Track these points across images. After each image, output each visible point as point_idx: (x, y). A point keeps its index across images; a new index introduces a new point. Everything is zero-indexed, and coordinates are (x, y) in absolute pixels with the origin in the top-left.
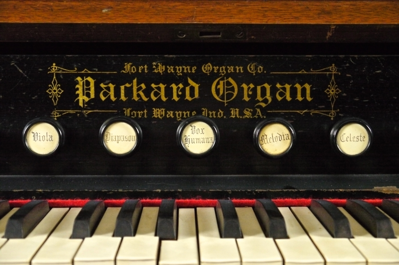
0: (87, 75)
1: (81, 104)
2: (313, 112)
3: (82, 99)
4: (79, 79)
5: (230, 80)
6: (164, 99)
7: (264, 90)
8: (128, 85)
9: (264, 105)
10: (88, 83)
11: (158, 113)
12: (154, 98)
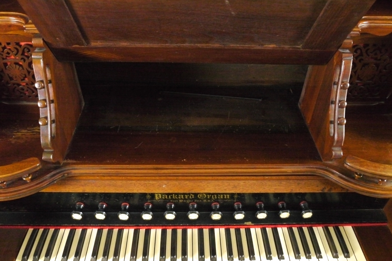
2: (229, 200)
3: (157, 198)
4: (156, 194)
6: (183, 198)
7: (214, 197)
8: (171, 195)
9: (214, 199)
10: (159, 196)
11: (181, 201)
12: (179, 198)
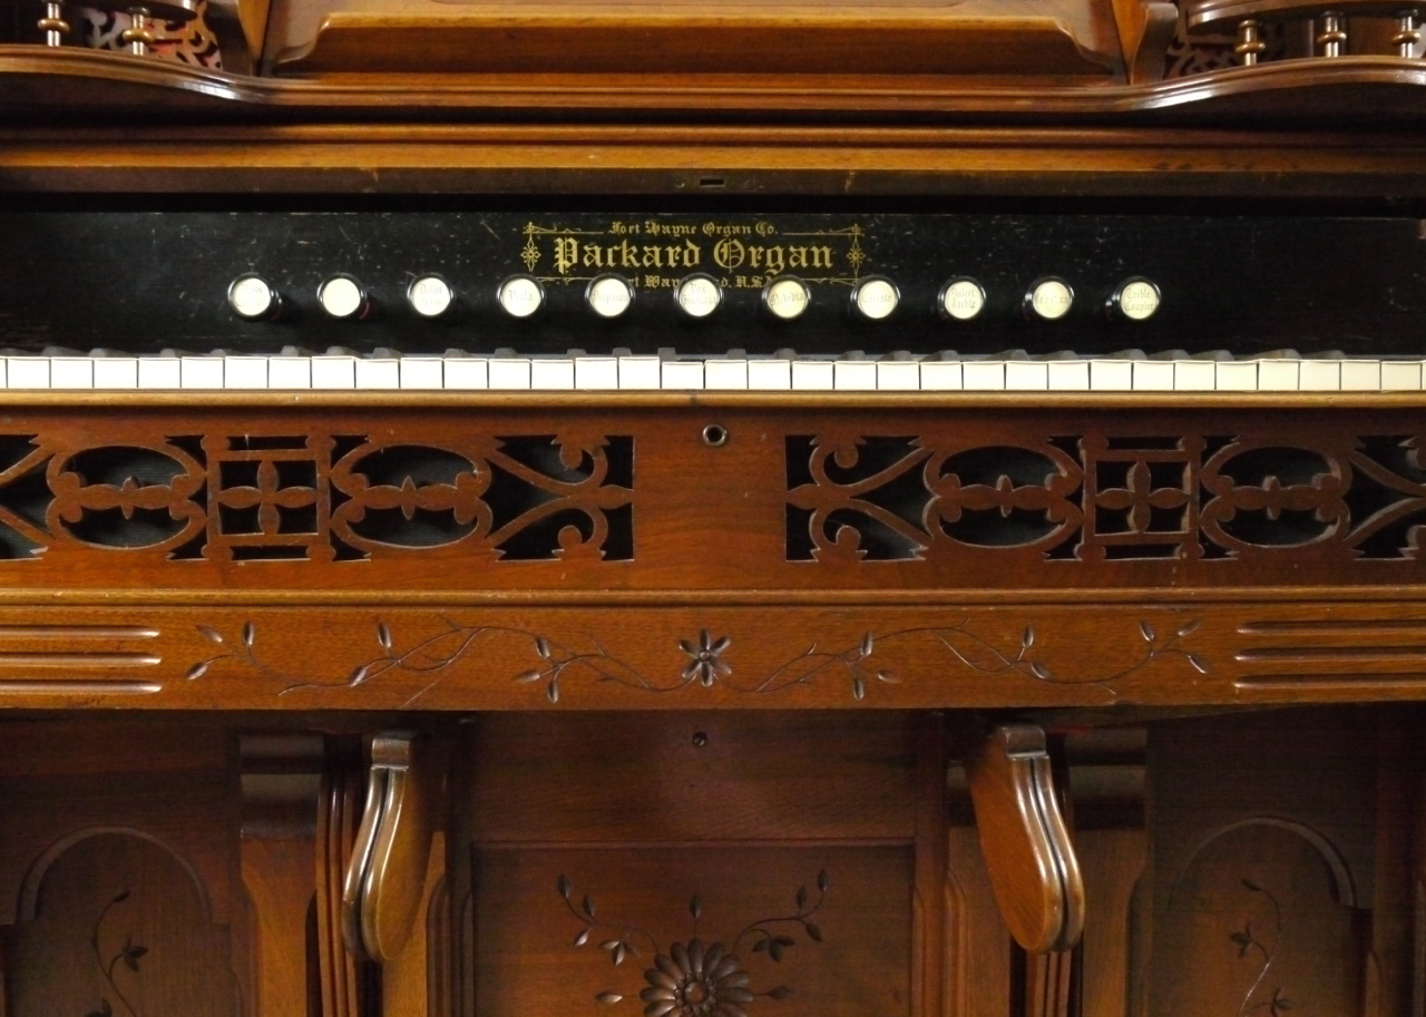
0: (569, 236)
1: (561, 270)
2: (833, 280)
3: (562, 264)
4: (559, 240)
5: (736, 242)
6: (659, 264)
7: (775, 255)
8: (616, 248)
9: (775, 272)
10: (570, 246)
11: (651, 281)
12: (647, 264)
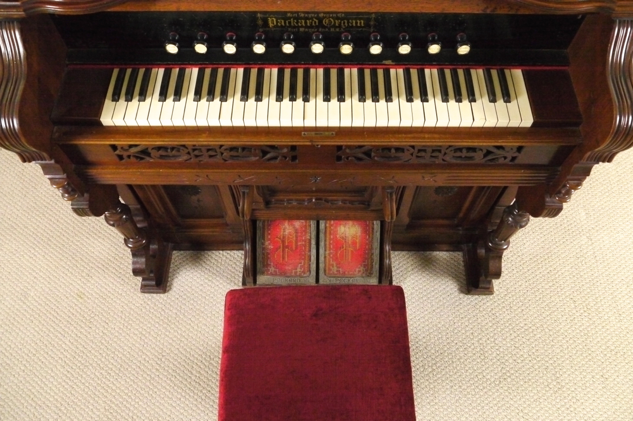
0: (273, 17)
1: (271, 26)
2: (364, 29)
3: (271, 25)
4: (269, 19)
5: (331, 19)
6: (304, 25)
7: (344, 23)
8: (289, 21)
9: (344, 27)
10: (273, 20)
11: (302, 30)
12: (300, 25)
